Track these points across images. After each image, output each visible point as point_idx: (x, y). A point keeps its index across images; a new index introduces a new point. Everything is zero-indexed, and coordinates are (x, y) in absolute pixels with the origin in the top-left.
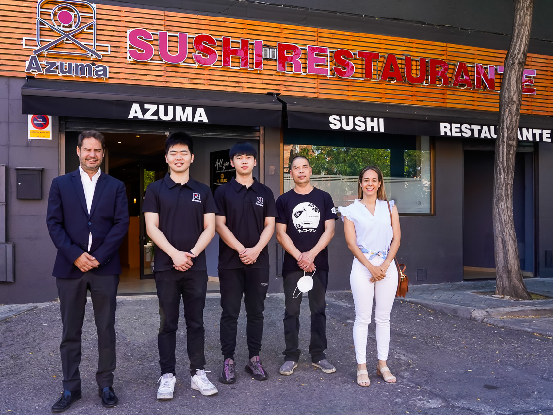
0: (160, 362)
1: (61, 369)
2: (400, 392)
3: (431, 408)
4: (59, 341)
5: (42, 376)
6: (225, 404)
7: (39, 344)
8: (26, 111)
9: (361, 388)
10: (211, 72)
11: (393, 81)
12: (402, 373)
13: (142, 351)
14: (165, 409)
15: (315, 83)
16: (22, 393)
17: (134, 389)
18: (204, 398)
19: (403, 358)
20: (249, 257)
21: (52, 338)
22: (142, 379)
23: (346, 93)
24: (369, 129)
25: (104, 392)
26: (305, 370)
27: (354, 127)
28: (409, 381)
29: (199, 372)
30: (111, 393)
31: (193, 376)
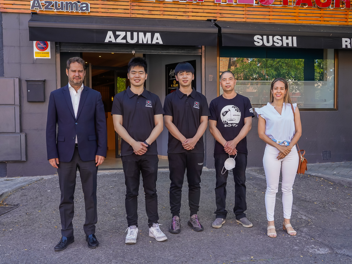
0: (127, 218)
1: (60, 222)
2: (298, 242)
3: (320, 254)
4: (59, 203)
5: (47, 227)
6: (172, 248)
7: (45, 204)
8: (32, 39)
9: (270, 238)
10: (165, 5)
11: (305, 6)
12: (301, 229)
13: (116, 210)
14: (130, 250)
15: (243, 11)
16: (34, 238)
17: (110, 237)
18: (158, 243)
19: (304, 218)
20: (189, 145)
21: (54, 200)
22: (116, 229)
23: (267, 17)
24: (285, 45)
25: (89, 238)
26: (230, 225)
27: (273, 44)
28: (306, 234)
29: (154, 225)
30: (94, 239)
31: (150, 228)
